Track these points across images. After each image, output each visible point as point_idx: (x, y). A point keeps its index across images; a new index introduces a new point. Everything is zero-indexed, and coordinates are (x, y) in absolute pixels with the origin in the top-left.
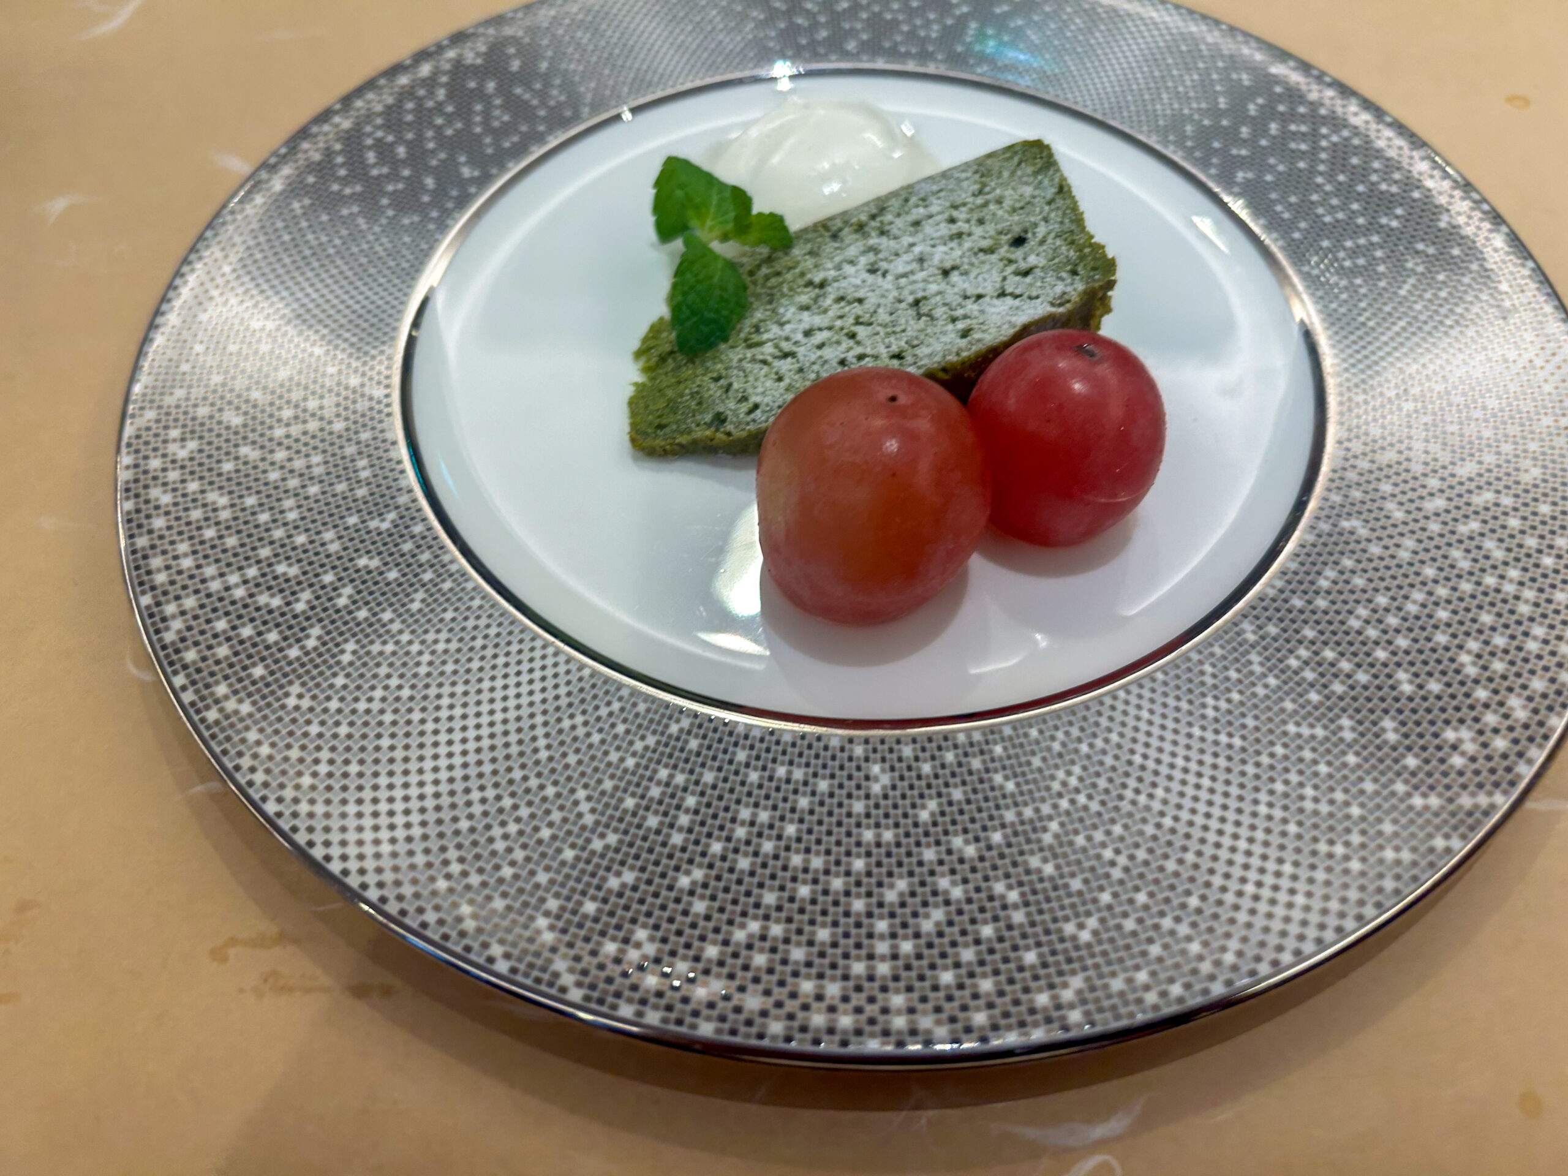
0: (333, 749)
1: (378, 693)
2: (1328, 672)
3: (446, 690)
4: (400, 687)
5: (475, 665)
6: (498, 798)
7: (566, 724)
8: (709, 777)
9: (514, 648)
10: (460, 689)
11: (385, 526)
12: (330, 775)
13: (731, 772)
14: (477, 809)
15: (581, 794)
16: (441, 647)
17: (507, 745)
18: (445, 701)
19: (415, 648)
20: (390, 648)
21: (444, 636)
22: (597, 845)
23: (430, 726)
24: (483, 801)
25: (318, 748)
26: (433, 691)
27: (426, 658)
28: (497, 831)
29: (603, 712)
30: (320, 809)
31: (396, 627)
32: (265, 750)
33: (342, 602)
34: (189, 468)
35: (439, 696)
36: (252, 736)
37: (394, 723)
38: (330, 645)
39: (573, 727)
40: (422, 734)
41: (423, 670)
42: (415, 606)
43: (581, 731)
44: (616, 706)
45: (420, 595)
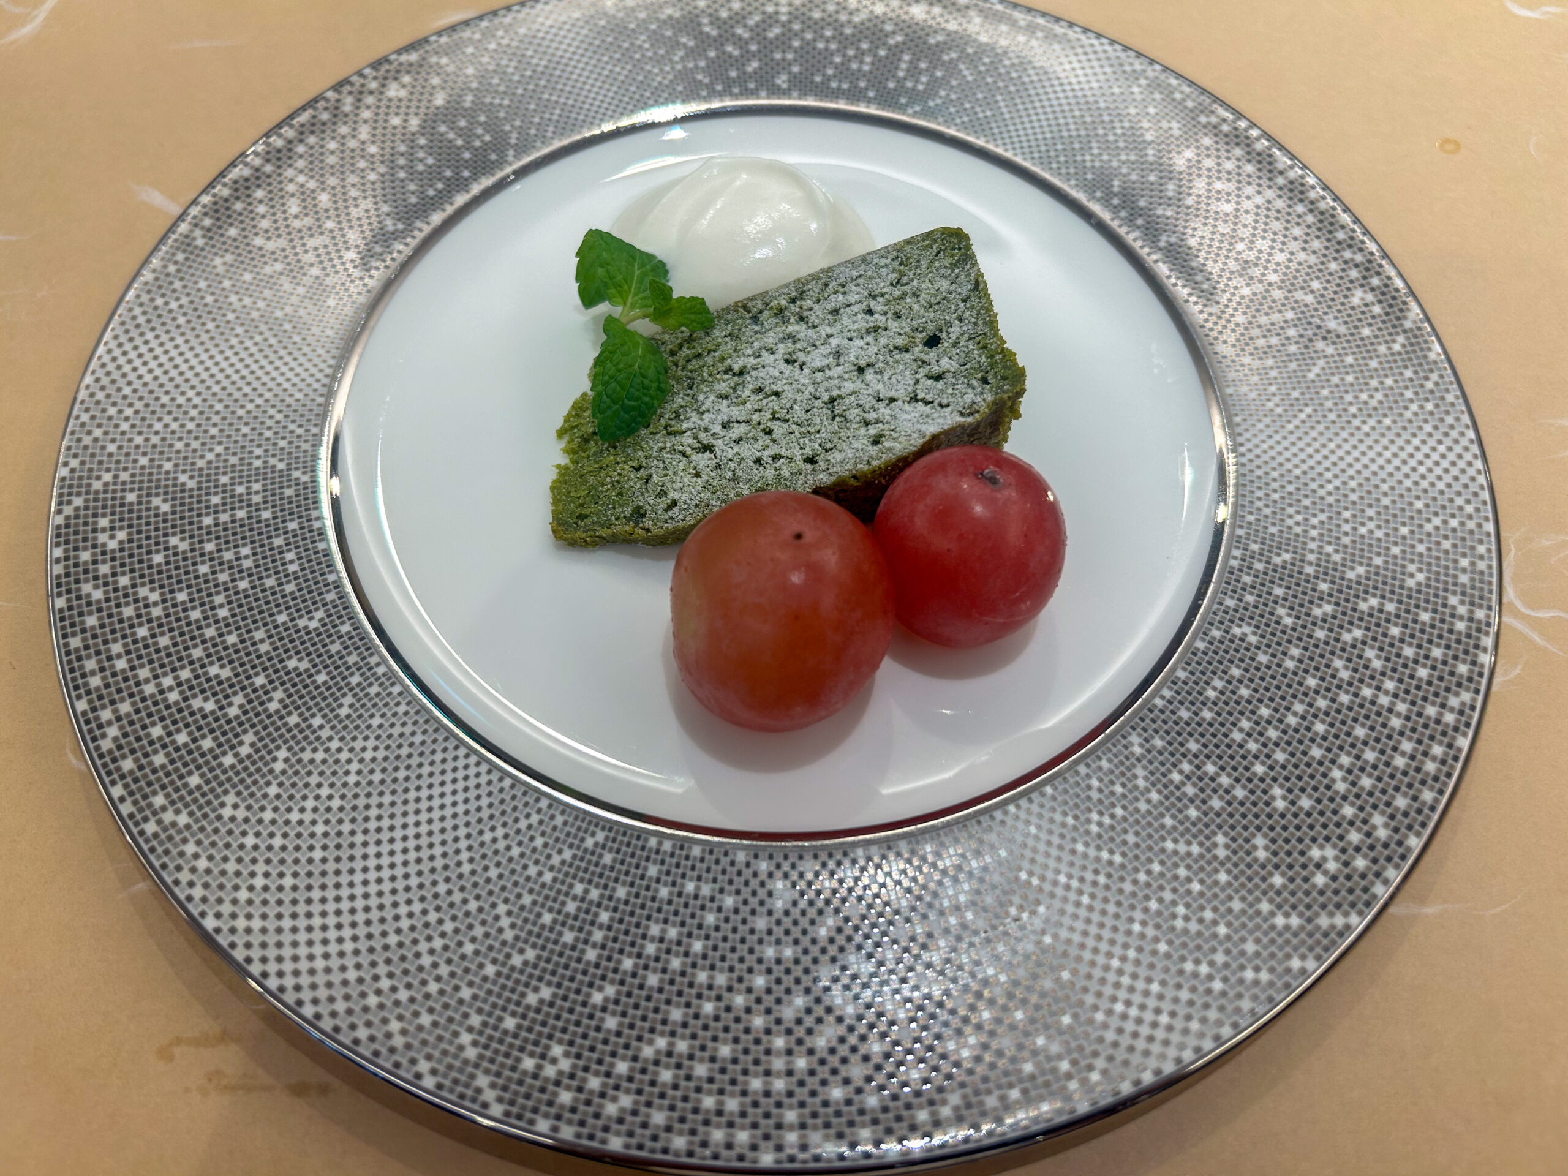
0: (268, 861)
1: (310, 804)
2: (1207, 785)
3: (374, 800)
4: (330, 797)
5: (401, 774)
6: (425, 912)
7: (487, 837)
8: (621, 892)
9: (438, 757)
10: (387, 799)
11: (313, 624)
12: (266, 888)
13: (643, 888)
14: (405, 923)
15: (502, 909)
16: (368, 755)
17: (432, 858)
18: (373, 812)
19: (344, 756)
20: (320, 756)
21: (371, 743)
22: (517, 960)
23: (359, 838)
24: (411, 915)
25: (254, 861)
26: (361, 802)
27: (354, 767)
28: (423, 947)
29: (523, 824)
30: (256, 924)
31: (325, 733)
32: (202, 864)
33: (273, 706)
34: (120, 560)
35: (367, 807)
36: (190, 848)
37: (326, 835)
38: (263, 751)
39: (494, 840)
40: (352, 846)
41: (352, 779)
42: (344, 712)
43: (501, 845)
44: (535, 818)
45: (348, 700)
